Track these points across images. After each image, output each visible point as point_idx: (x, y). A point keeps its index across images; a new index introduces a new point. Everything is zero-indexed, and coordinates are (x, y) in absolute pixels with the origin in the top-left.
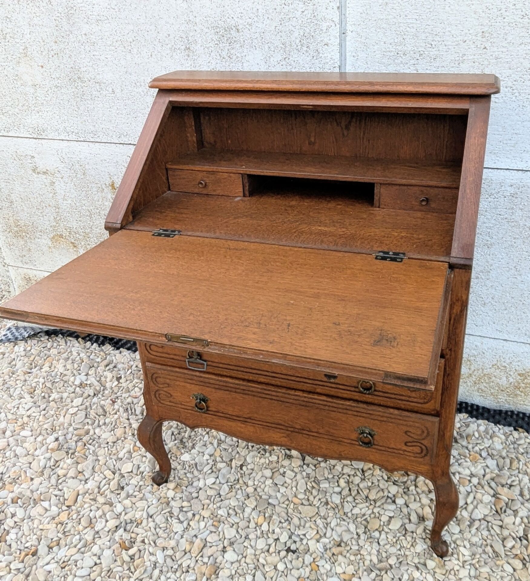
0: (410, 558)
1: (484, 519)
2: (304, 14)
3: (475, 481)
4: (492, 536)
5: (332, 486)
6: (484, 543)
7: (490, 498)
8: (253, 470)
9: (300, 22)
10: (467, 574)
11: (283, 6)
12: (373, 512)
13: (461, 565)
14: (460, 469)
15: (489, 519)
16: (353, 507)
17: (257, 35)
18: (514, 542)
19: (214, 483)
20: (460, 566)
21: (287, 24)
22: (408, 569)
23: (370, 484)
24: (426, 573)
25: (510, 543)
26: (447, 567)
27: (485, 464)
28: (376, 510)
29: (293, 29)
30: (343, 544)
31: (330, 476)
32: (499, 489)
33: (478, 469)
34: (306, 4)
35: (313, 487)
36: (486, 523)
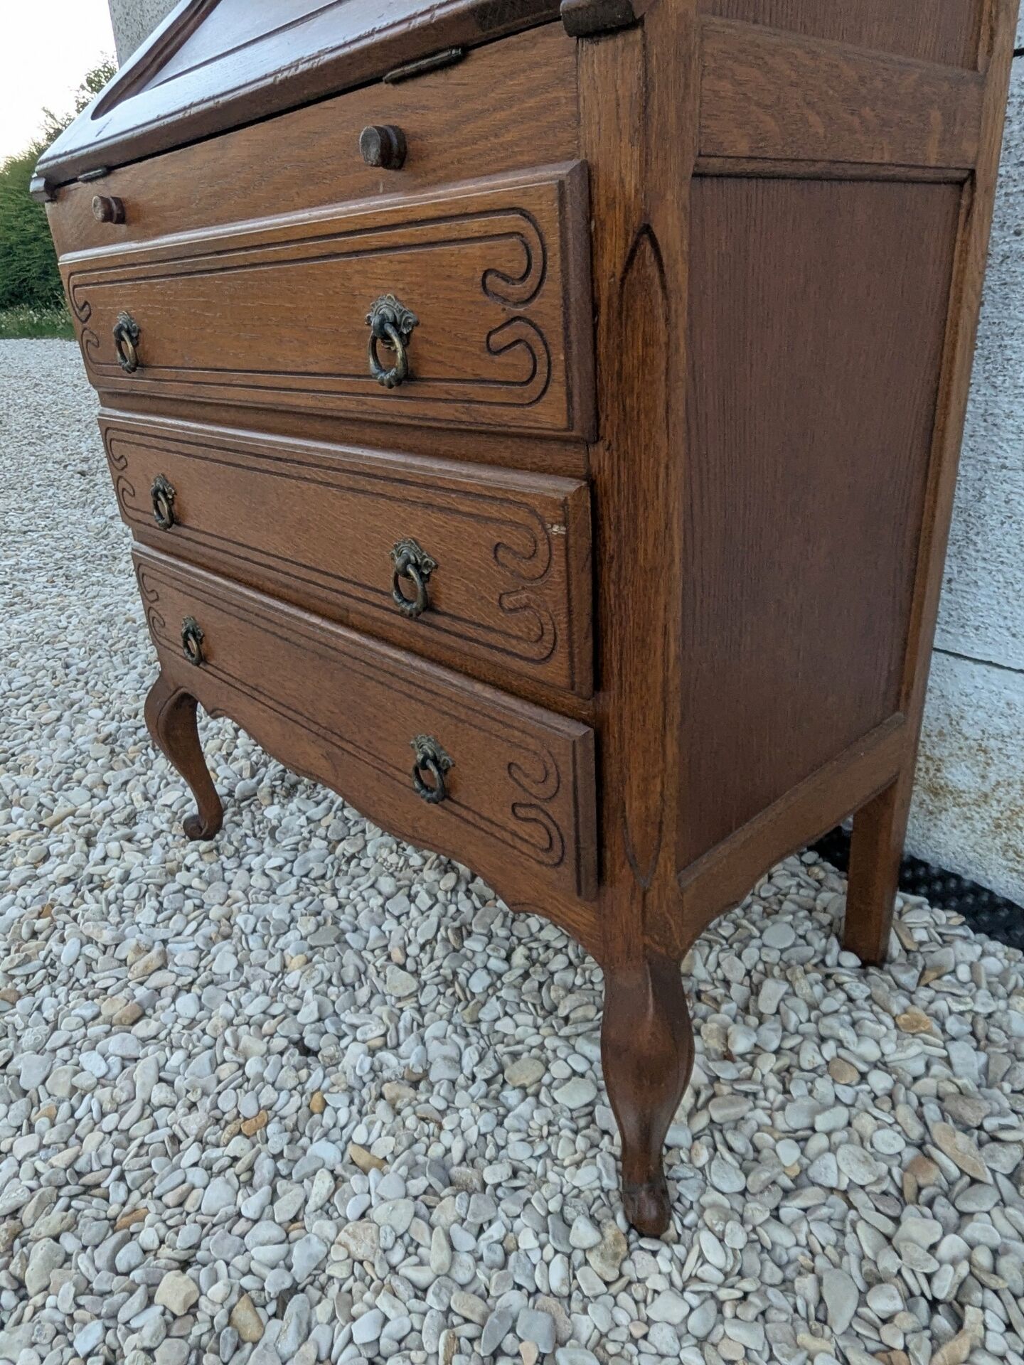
0: (546, 1191)
1: (845, 1193)
3: (880, 1081)
4: (843, 1252)
5: (488, 951)
6: (805, 1260)
7: (899, 1144)
10: (677, 1320)
12: (542, 1047)
13: (678, 1282)
14: (847, 1035)
15: (858, 1198)
16: (506, 1014)
18: (898, 1304)
20: (672, 1284)
22: (518, 1216)
23: (579, 981)
24: (556, 1252)
25: (884, 1301)
26: (627, 1266)
27: (944, 1053)
28: (550, 1043)
30: (422, 1085)
31: (503, 933)
32: (940, 1130)
33: (910, 1056)
35: (447, 940)
36: (845, 1206)
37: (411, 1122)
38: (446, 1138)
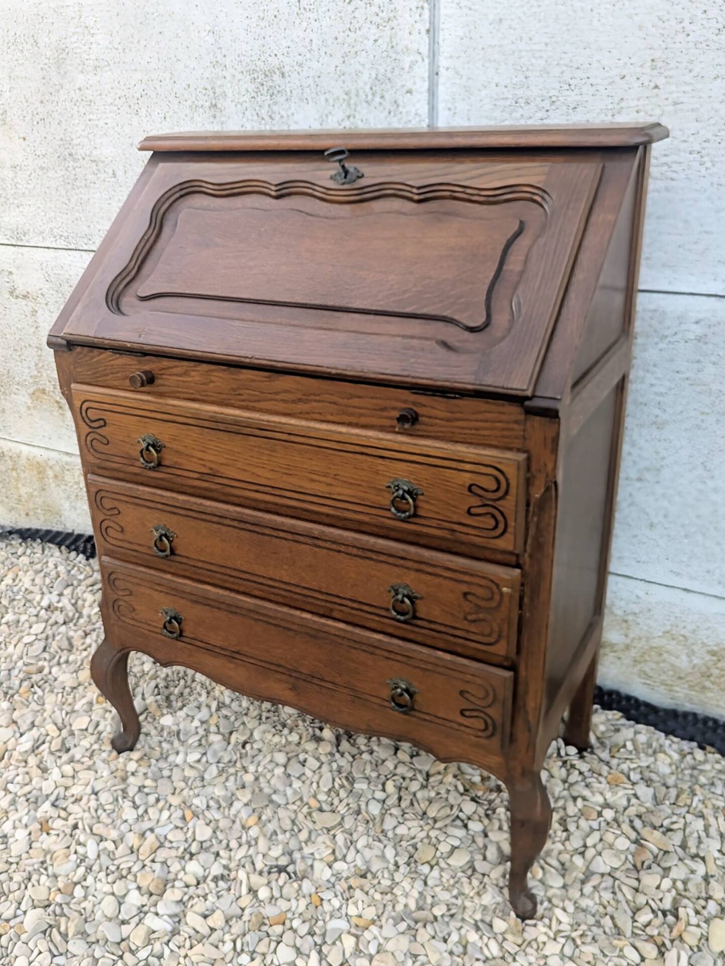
0: (469, 912)
1: (609, 874)
2: (378, 43)
3: (609, 814)
4: (618, 901)
5: (372, 788)
6: (601, 909)
7: (627, 843)
8: (260, 750)
9: (371, 57)
10: (558, 952)
11: (348, 32)
12: (428, 836)
13: (552, 935)
14: (586, 793)
15: (617, 874)
16: (399, 823)
17: (310, 81)
18: (651, 916)
19: (199, 761)
20: (549, 937)
21: (352, 61)
22: (461, 927)
23: (433, 794)
24: (489, 938)
25: (644, 917)
26: (526, 935)
27: (633, 792)
28: (433, 834)
29: (361, 68)
30: (369, 876)
31: (374, 775)
32: (646, 832)
33: (619, 798)
34: (381, 27)
35: (342, 786)
36: (612, 880)
37: (378, 896)
38: (402, 900)
